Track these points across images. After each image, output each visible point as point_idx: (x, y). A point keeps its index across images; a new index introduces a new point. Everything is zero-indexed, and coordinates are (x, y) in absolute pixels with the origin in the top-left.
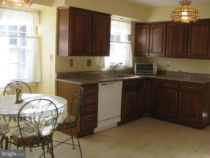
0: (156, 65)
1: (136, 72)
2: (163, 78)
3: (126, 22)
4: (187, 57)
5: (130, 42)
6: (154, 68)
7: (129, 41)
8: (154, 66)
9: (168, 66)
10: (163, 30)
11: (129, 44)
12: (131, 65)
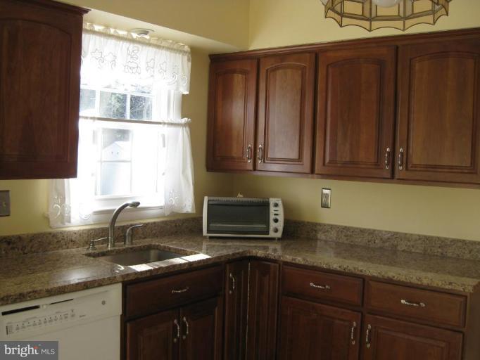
0: (280, 203)
1: (209, 231)
2: (299, 260)
3: (168, 49)
4: (392, 177)
5: (185, 120)
6: (272, 217)
7: (183, 118)
8: (272, 209)
9: (325, 206)
10: (303, 76)
11: (180, 129)
12: (188, 206)
